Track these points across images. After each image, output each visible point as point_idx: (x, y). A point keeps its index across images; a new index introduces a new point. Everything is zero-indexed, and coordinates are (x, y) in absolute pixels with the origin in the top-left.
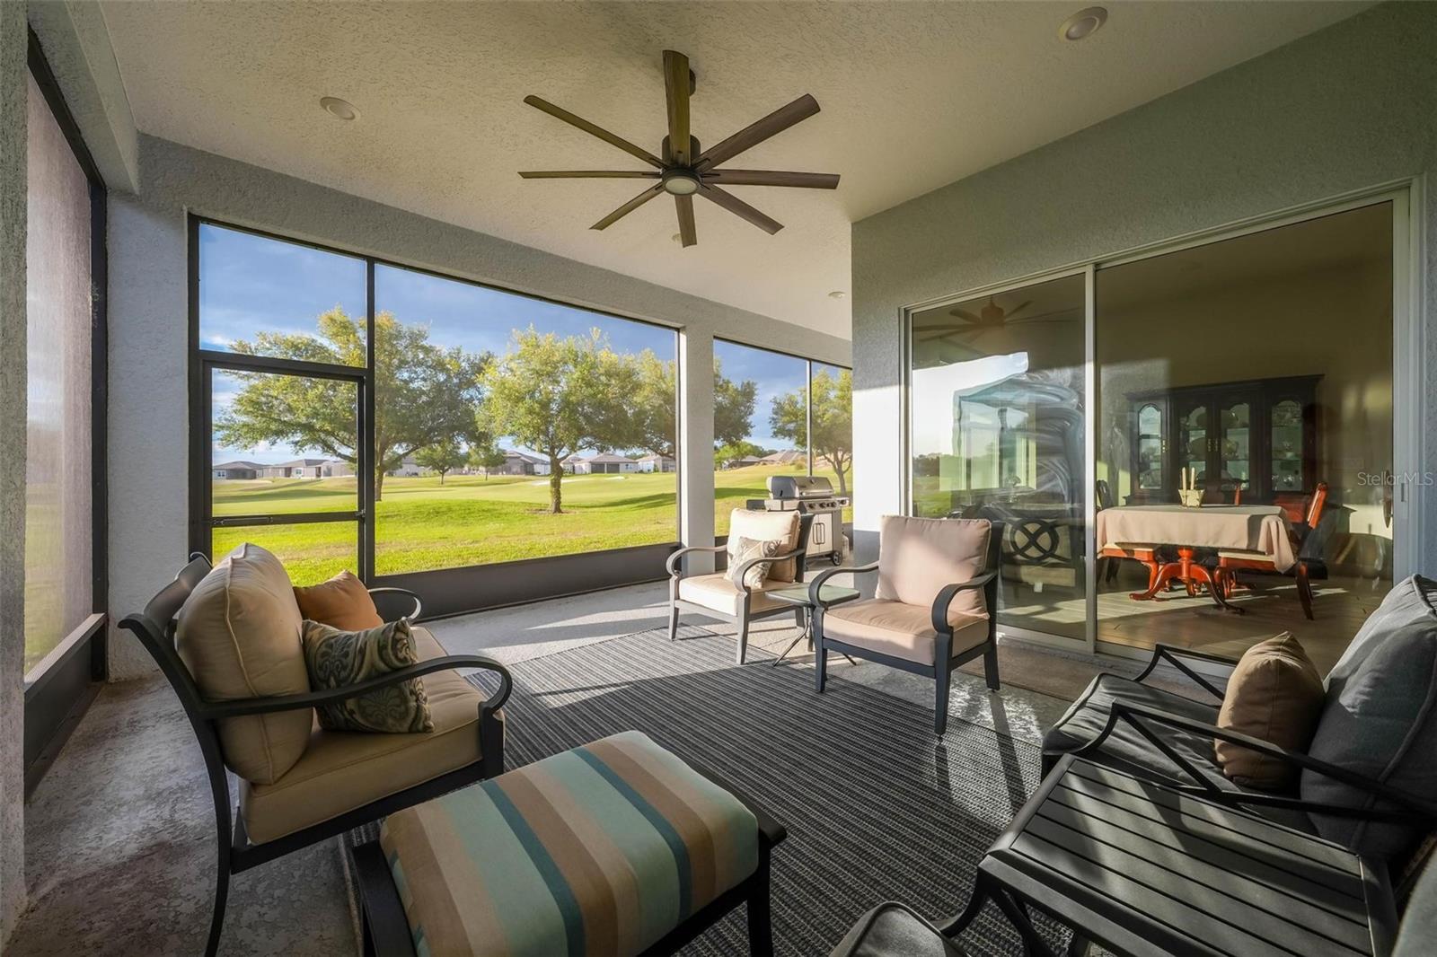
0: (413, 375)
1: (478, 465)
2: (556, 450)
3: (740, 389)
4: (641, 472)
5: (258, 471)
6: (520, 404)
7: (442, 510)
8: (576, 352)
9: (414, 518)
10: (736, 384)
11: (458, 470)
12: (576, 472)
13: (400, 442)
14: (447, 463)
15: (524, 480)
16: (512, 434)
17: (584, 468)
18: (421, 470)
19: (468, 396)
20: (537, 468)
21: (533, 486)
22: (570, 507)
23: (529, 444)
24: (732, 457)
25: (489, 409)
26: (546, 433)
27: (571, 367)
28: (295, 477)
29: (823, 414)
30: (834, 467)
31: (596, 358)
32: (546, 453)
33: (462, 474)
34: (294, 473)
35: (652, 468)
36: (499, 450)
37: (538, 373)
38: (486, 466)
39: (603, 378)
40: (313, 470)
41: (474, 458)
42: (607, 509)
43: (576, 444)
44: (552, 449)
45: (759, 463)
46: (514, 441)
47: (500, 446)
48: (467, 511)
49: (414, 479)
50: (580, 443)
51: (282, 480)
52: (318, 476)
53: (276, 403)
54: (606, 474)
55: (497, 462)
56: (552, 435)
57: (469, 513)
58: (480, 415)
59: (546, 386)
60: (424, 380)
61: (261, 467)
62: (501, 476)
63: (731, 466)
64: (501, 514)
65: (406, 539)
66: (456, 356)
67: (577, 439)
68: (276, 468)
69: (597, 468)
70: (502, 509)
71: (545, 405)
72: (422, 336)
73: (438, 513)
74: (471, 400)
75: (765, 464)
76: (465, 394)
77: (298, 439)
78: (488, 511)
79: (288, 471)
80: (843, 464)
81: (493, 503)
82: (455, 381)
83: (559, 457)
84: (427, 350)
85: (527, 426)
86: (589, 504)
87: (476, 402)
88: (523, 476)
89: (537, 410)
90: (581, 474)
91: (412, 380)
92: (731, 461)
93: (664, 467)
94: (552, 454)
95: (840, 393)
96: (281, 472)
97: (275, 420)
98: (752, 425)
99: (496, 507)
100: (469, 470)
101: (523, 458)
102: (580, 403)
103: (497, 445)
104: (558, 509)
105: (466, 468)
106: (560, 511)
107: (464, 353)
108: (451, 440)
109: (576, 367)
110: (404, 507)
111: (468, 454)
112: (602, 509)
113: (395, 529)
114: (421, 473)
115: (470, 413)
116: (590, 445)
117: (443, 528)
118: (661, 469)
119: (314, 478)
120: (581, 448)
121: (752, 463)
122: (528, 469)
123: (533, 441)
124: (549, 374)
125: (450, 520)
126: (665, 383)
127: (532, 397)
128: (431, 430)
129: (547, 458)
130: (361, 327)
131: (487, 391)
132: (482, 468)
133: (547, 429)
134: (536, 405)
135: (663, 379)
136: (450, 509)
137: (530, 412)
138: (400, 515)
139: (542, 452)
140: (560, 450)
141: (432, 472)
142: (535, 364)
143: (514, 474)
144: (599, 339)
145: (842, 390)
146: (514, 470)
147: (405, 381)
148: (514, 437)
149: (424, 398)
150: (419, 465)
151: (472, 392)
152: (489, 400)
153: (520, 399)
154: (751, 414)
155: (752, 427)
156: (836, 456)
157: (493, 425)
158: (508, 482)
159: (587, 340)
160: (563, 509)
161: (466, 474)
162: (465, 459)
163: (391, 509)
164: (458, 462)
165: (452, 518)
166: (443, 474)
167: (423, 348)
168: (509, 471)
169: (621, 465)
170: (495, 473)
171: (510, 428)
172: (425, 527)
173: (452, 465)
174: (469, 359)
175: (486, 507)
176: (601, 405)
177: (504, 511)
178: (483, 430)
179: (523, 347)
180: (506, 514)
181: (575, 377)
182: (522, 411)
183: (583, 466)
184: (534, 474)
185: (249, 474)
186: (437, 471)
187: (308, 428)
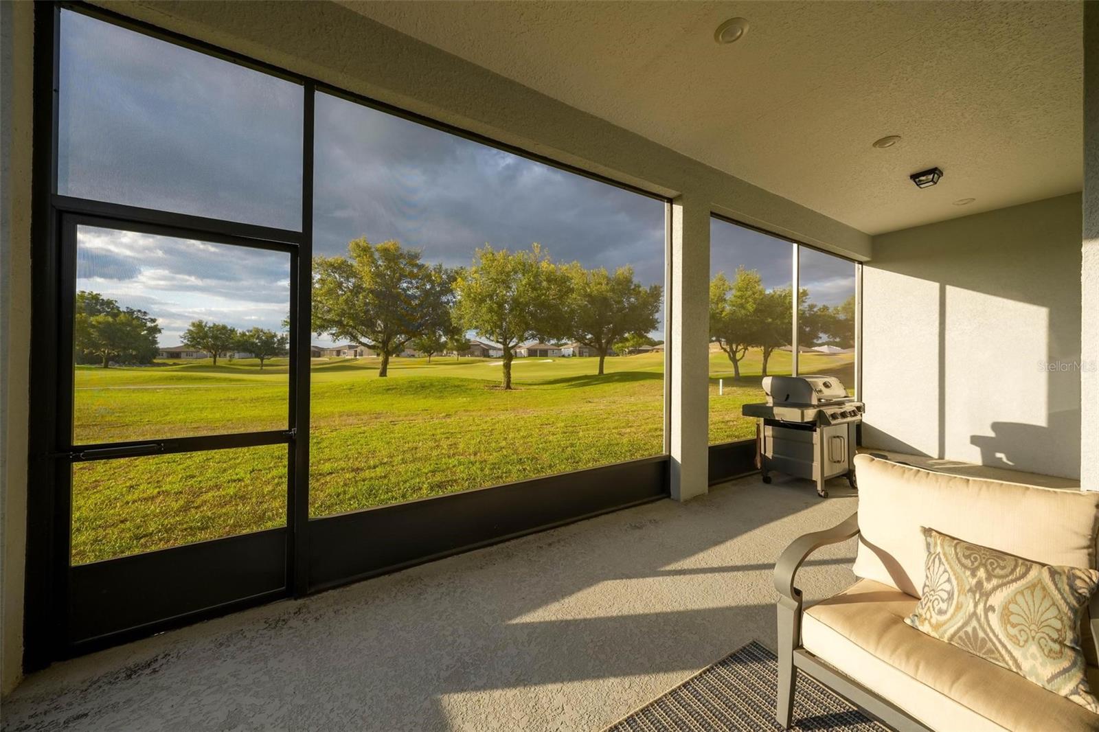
0: (409, 285)
1: (452, 350)
2: (508, 341)
3: (648, 292)
4: (563, 356)
5: (322, 353)
6: (483, 305)
7: (426, 385)
8: (524, 263)
9: (406, 391)
10: (645, 288)
11: (440, 353)
12: (518, 356)
13: (401, 334)
14: (433, 348)
15: (483, 361)
16: (476, 328)
17: (523, 352)
18: (417, 353)
19: (446, 300)
20: (491, 352)
21: (489, 366)
22: (516, 384)
23: (488, 336)
24: (631, 346)
25: (460, 309)
26: (500, 327)
27: (520, 276)
28: (342, 357)
29: (722, 312)
30: (730, 356)
31: (538, 268)
32: (500, 343)
33: (442, 356)
34: (342, 354)
35: (571, 353)
36: (466, 339)
37: (495, 281)
38: (457, 351)
39: (545, 284)
40: (352, 352)
41: (450, 345)
42: (545, 387)
43: (522, 335)
44: (505, 340)
45: (652, 350)
46: (477, 333)
47: (467, 337)
48: (444, 386)
49: (413, 359)
50: (526, 335)
51: (335, 358)
52: (355, 356)
53: (320, 305)
54: (538, 357)
55: (465, 348)
56: (505, 329)
57: (445, 388)
58: (454, 313)
59: (502, 291)
60: (417, 288)
61: (323, 349)
62: (468, 358)
63: (631, 352)
64: (467, 389)
65: (398, 410)
66: (439, 270)
67: (524, 331)
68: (332, 350)
69: (532, 353)
70: (468, 385)
71: (501, 306)
72: (416, 256)
73: (423, 387)
74: (448, 302)
75: (657, 352)
76: (444, 299)
77: (334, 332)
78: (458, 386)
79: (338, 352)
80: (737, 354)
81: (462, 380)
82: (438, 289)
83: (510, 346)
84: (420, 267)
85: (488, 322)
86: (530, 382)
87: (451, 304)
88: (482, 358)
89: (496, 309)
90: (522, 357)
91: (408, 288)
92: (630, 349)
93: (580, 353)
94: (504, 344)
95: (739, 294)
96: (334, 353)
97: (319, 318)
98: (658, 320)
99: (464, 383)
100: (447, 353)
101: (482, 345)
102: (527, 304)
103: (465, 336)
104: (508, 387)
105: (445, 352)
106: (510, 388)
107: (444, 267)
108: (434, 333)
109: (524, 275)
110: (401, 382)
111: (446, 342)
112: (542, 387)
113: (392, 400)
114: (417, 356)
115: (447, 313)
116: (533, 337)
117: (425, 401)
118: (578, 355)
119: (353, 357)
120: (527, 339)
121: (647, 351)
122: (485, 352)
123: (492, 334)
124: (504, 282)
125: (431, 394)
126: (590, 288)
127: (491, 299)
128: (421, 325)
129: (501, 346)
130: (377, 250)
131: (459, 295)
132: (455, 352)
133: (502, 323)
134: (495, 305)
135: (588, 285)
136: (432, 385)
137: (491, 310)
138: (398, 389)
139: (498, 342)
140: (511, 341)
141: (423, 355)
142: (493, 274)
143: (476, 356)
144: (540, 253)
145: (740, 290)
146: (476, 354)
147: (403, 289)
148: (478, 330)
149: (417, 302)
150: (415, 350)
151: (450, 297)
152: (460, 302)
153: (482, 301)
154: (657, 311)
155: (658, 323)
156: (731, 349)
157: (462, 321)
158: (472, 362)
159: (531, 254)
160: (512, 386)
161: (445, 356)
162: (444, 345)
163: (392, 383)
164: (438, 348)
165: (432, 391)
166: (430, 356)
167: (417, 265)
168: (472, 354)
169: (549, 351)
170: (464, 355)
171: (475, 323)
172: (413, 398)
173: (436, 350)
174: (447, 273)
175: (456, 384)
176: (543, 305)
177: (469, 387)
178: (455, 325)
179: (484, 261)
180: (471, 389)
181: (524, 283)
182: (484, 310)
183: (523, 351)
184: (489, 357)
185: (316, 355)
186: (426, 354)
187: (339, 323)
